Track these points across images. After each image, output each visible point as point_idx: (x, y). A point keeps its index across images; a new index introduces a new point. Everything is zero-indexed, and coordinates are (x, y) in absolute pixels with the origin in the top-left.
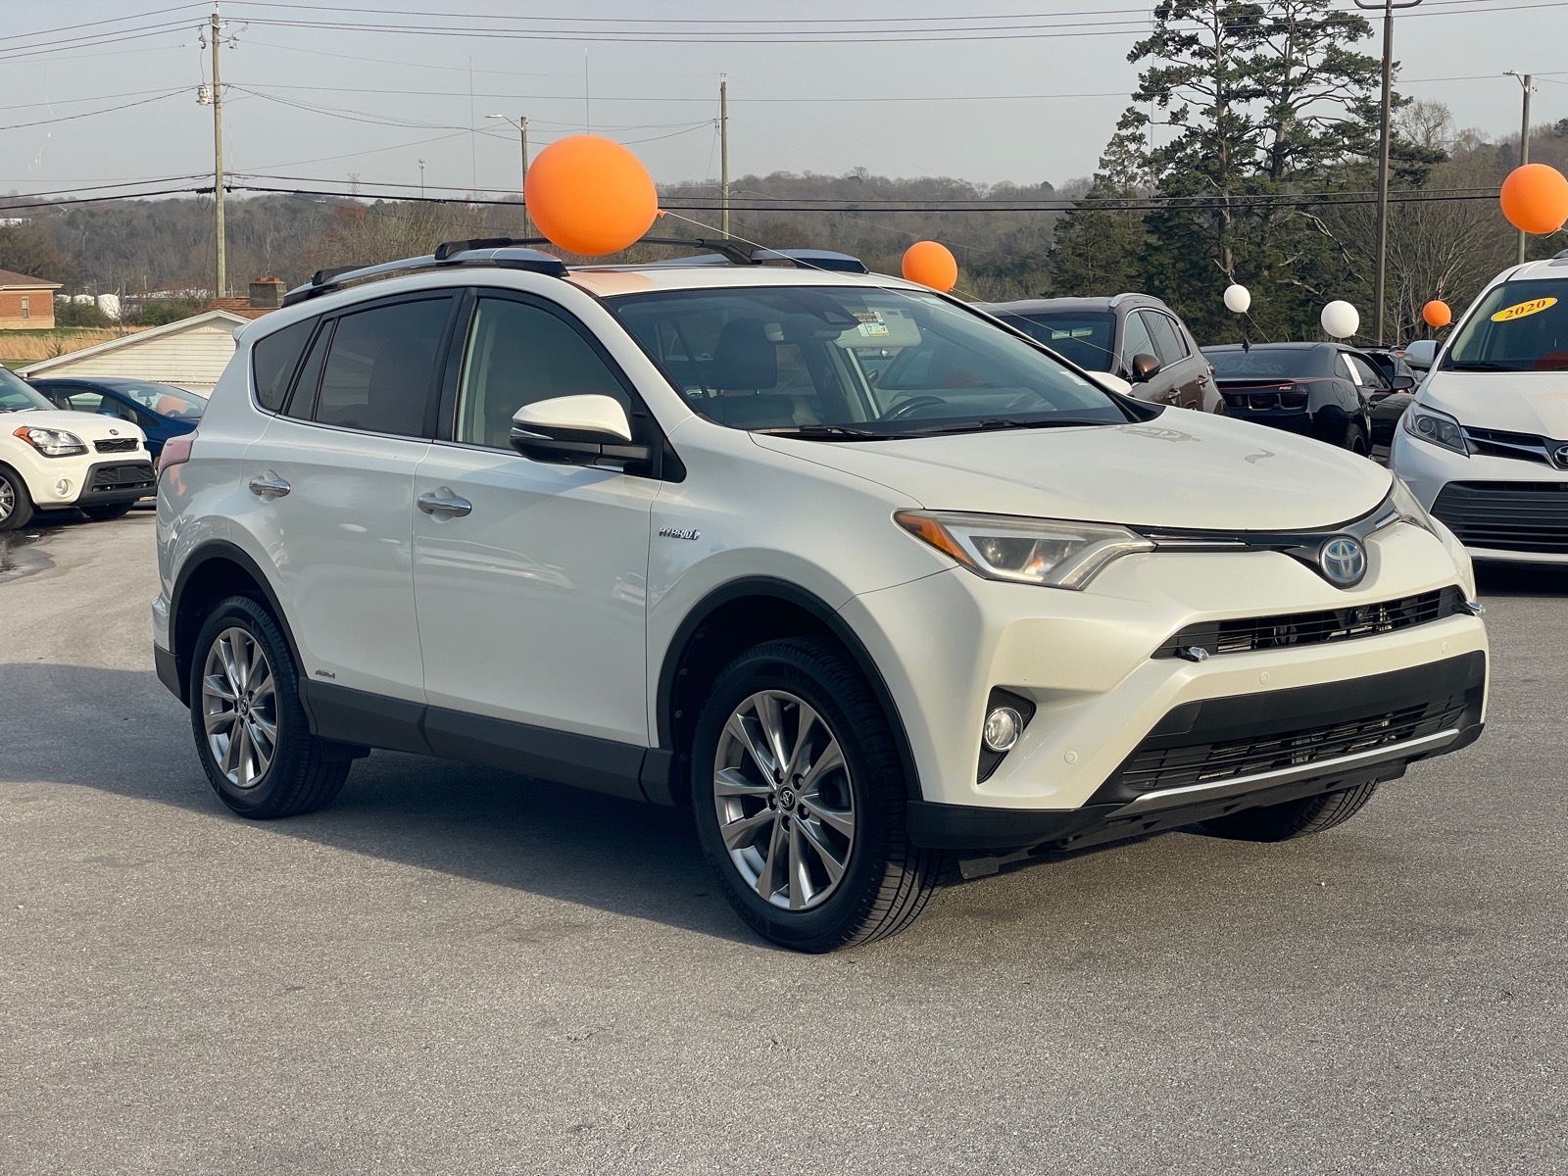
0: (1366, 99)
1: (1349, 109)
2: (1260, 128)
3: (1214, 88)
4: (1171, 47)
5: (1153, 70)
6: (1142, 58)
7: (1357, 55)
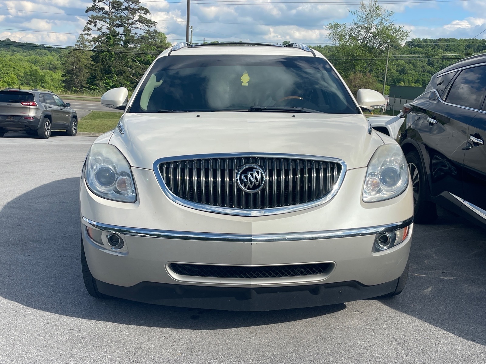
0: (149, 30)
1: (144, 32)
2: (121, 34)
3: (109, 22)
4: (97, 10)
5: (92, 15)
6: (89, 12)
7: (147, 18)
